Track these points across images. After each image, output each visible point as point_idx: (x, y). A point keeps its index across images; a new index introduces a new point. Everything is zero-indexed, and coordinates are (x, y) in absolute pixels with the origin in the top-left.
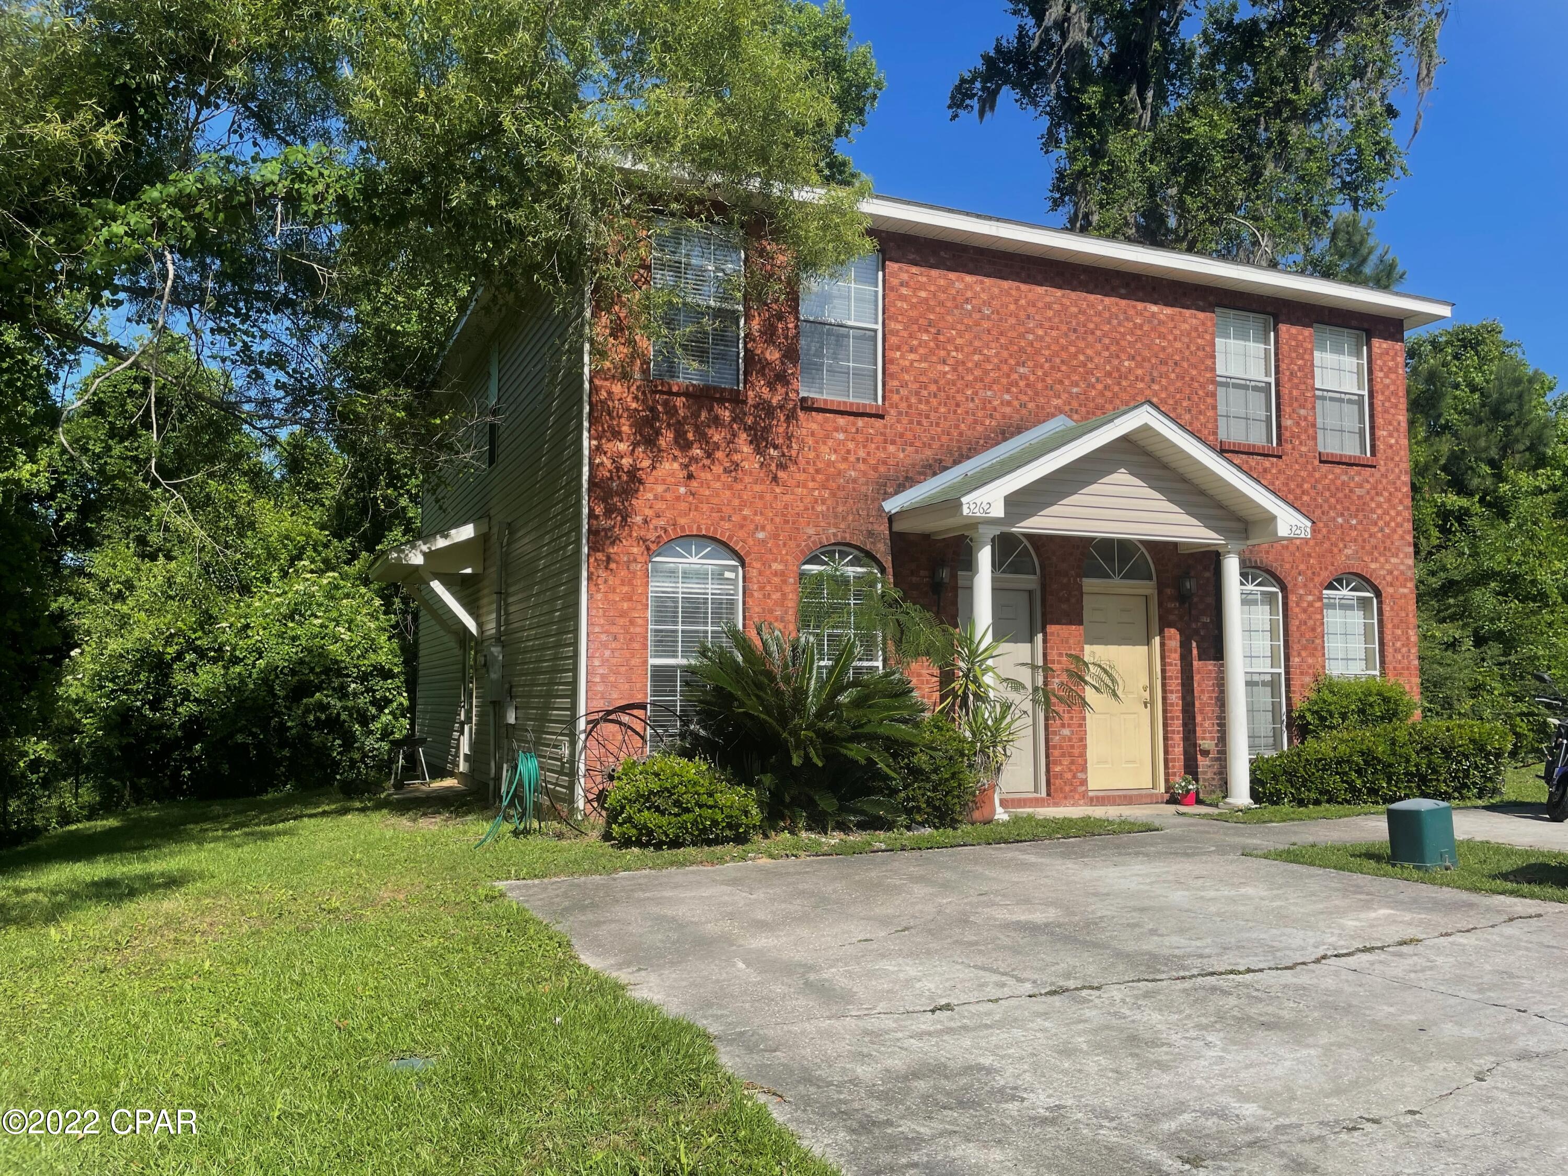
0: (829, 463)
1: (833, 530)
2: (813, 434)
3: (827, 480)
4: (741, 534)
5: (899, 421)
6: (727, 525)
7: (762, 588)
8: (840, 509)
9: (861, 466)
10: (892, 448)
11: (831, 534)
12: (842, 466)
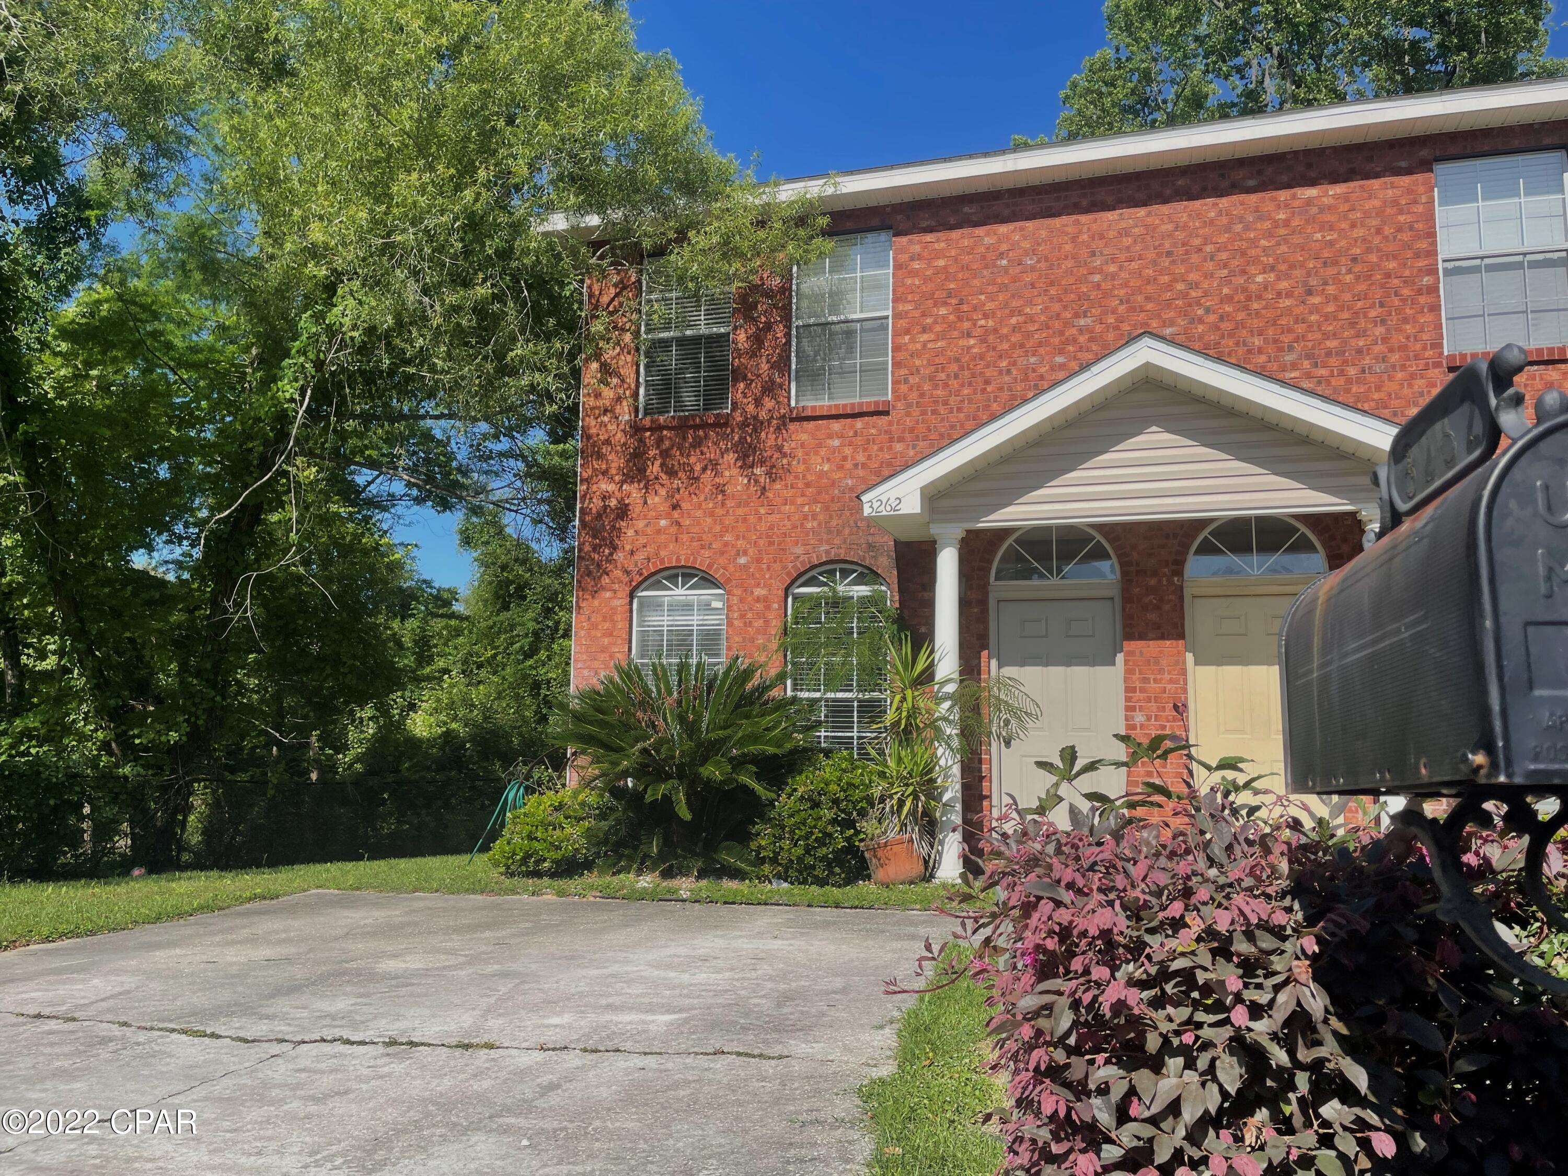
0: (822, 474)
2: (803, 445)
3: (819, 493)
4: (722, 561)
5: (908, 414)
6: (707, 553)
7: (742, 616)
8: (834, 523)
10: (899, 447)
12: (837, 475)
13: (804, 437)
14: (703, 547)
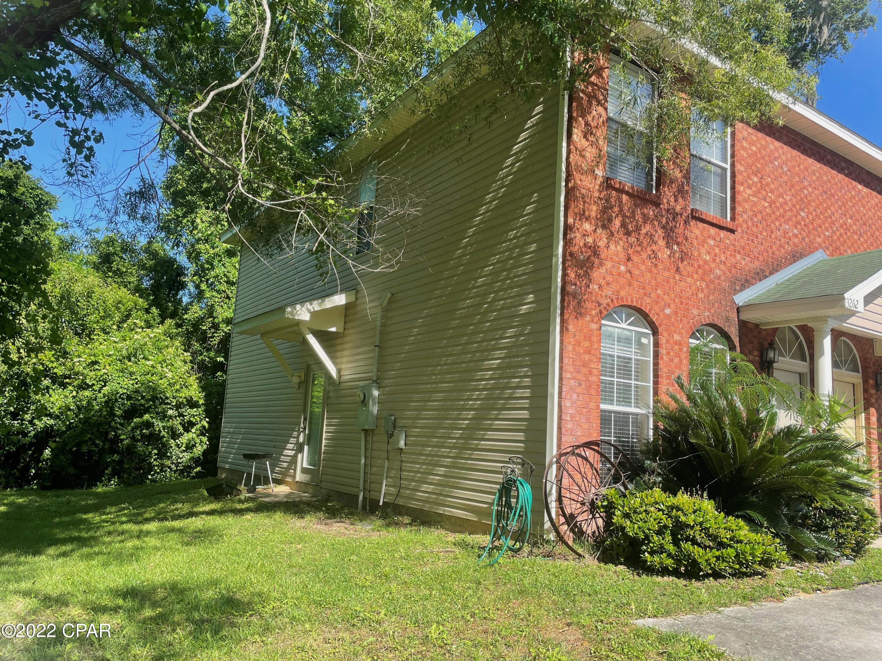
0: (706, 262)
1: (707, 314)
2: (697, 238)
3: (704, 274)
4: (656, 308)
5: (742, 237)
6: (648, 301)
7: (668, 354)
8: (711, 298)
9: (722, 267)
10: (738, 257)
11: (707, 316)
12: (713, 266)
13: (698, 232)
14: (645, 295)
